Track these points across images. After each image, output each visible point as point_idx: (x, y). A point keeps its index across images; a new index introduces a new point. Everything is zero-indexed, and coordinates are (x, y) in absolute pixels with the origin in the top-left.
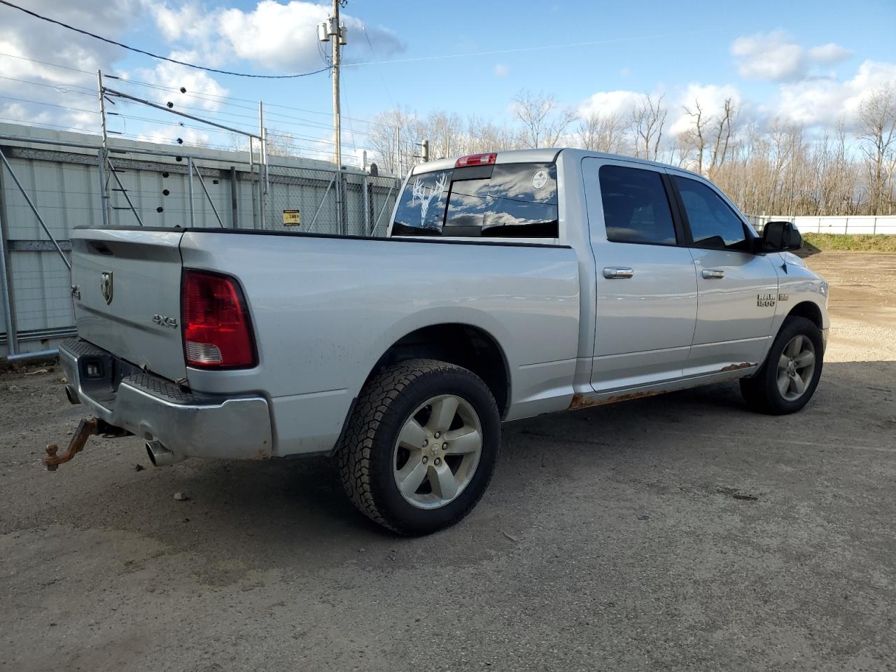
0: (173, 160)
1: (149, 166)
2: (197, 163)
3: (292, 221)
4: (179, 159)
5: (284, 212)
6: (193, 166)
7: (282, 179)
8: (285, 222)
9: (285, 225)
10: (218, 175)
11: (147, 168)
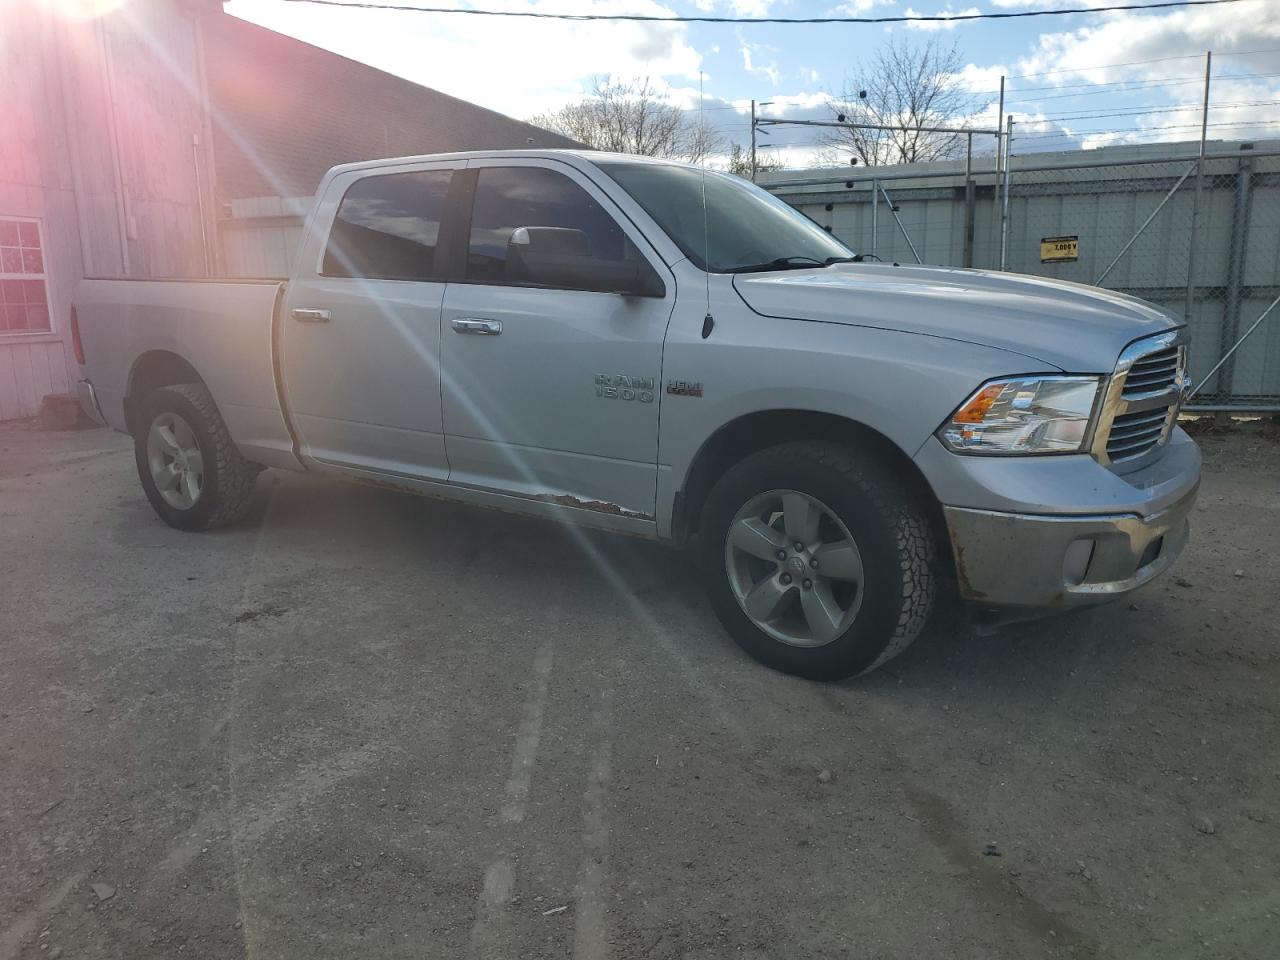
0: (843, 187)
1: (845, 197)
2: (886, 185)
3: (1061, 254)
4: (850, 184)
5: (1043, 241)
6: (879, 191)
7: (1084, 186)
8: (1043, 258)
9: (1043, 261)
10: (951, 196)
11: (843, 200)
